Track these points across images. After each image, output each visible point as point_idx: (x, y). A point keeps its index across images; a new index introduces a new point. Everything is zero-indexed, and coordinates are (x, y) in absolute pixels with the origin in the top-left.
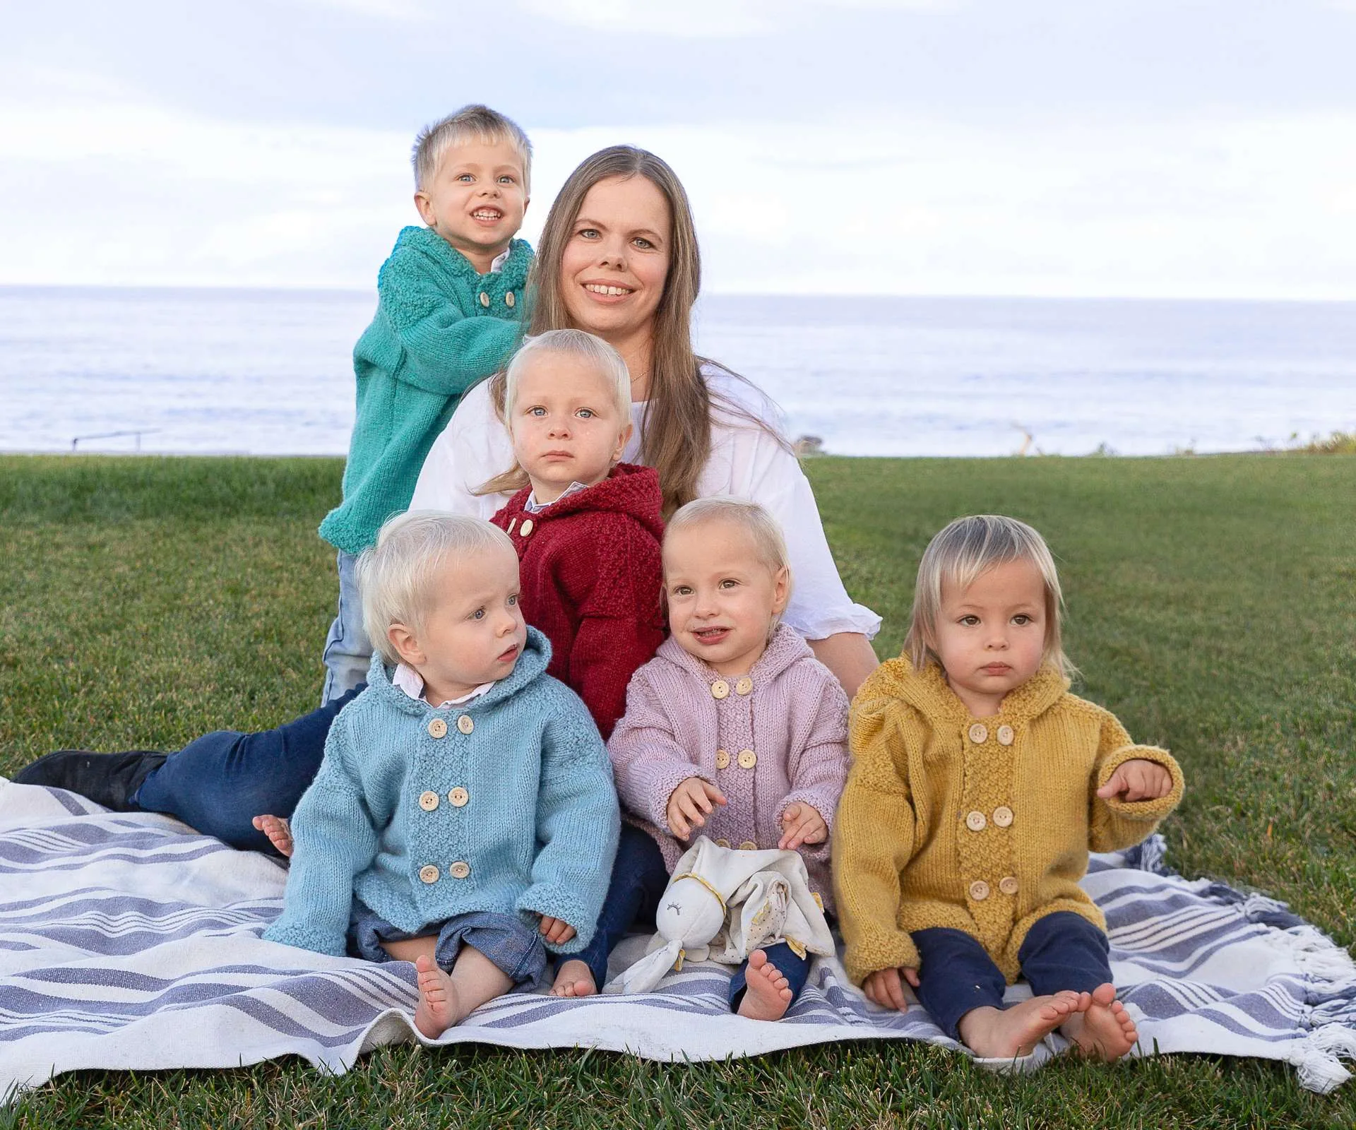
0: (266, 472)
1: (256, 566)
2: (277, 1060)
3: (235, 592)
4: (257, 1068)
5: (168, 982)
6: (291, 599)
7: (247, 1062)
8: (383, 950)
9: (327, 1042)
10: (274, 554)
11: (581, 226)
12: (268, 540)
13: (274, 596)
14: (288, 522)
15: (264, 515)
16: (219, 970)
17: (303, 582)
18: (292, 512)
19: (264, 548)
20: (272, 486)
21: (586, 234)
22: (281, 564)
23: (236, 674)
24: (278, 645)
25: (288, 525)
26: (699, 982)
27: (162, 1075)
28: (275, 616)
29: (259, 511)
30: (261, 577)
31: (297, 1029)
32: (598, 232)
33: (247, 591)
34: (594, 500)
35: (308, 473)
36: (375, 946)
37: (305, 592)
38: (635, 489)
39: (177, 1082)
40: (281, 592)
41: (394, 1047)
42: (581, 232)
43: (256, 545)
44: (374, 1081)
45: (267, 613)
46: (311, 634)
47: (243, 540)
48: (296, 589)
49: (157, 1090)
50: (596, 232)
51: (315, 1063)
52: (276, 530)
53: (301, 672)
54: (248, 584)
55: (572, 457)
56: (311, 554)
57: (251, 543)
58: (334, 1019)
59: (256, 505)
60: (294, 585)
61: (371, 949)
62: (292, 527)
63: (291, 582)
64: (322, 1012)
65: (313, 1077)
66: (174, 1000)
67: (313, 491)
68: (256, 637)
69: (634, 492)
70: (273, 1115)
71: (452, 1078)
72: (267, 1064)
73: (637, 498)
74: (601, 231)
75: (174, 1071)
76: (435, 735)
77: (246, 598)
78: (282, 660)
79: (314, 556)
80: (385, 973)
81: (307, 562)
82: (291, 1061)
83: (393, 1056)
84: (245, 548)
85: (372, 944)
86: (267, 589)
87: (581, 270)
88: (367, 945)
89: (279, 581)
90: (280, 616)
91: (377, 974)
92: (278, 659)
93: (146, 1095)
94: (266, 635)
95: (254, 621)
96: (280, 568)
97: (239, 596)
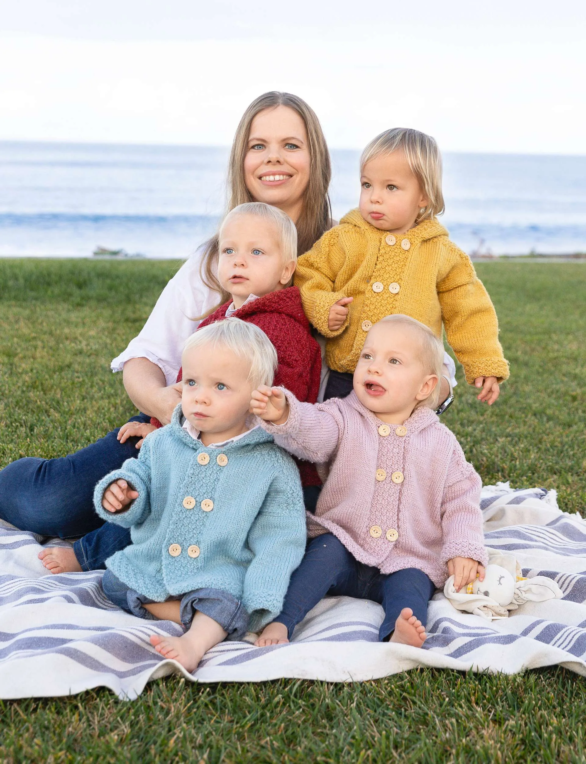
0: (17, 271)
1: (19, 337)
2: (93, 690)
3: (9, 355)
4: (80, 695)
5: (13, 636)
6: (45, 360)
7: (74, 692)
8: (145, 609)
9: (121, 675)
10: (29, 328)
11: (252, 143)
12: (24, 318)
13: (34, 358)
14: (35, 305)
15: (19, 300)
16: (47, 627)
17: (51, 348)
18: (36, 299)
19: (22, 324)
20: (21, 281)
21: (256, 148)
22: (35, 335)
23: (19, 414)
24: (42, 393)
25: (35, 308)
26: (355, 632)
27: (19, 701)
28: (37, 372)
29: (16, 298)
30: (23, 345)
31: (102, 667)
32: (263, 145)
33: (16, 355)
34: (262, 306)
35: (45, 272)
36: (139, 607)
37: (53, 356)
38: (289, 298)
39: (28, 706)
40: (38, 355)
41: (166, 679)
42: (253, 147)
43: (17, 322)
44: (155, 703)
45: (32, 370)
46: (63, 385)
47: (8, 318)
48: (47, 352)
49: (16, 712)
50: (262, 145)
51: (117, 691)
52: (27, 312)
53: (60, 412)
54: (16, 349)
55: (248, 279)
56: (53, 328)
57: (13, 320)
58: (124, 659)
59: (13, 294)
60: (45, 350)
61: (137, 609)
62: (38, 309)
63: (43, 348)
64: (117, 655)
65: (117, 702)
66: (20, 648)
67: (49, 284)
68: (28, 387)
69: (288, 300)
70: (94, 729)
71: (207, 701)
72: (87, 692)
73: (290, 303)
74: (265, 144)
75: (25, 699)
76: (201, 463)
77: (16, 360)
78: (47, 403)
79: (56, 330)
80: (155, 629)
81: (51, 334)
82: (101, 690)
83: (167, 686)
84: (10, 324)
85: (137, 606)
86: (29, 353)
87: (257, 169)
88: (134, 608)
89: (36, 348)
90: (40, 372)
91: (151, 629)
92: (43, 402)
93: (8, 714)
94: (33, 386)
95: (24, 376)
96: (34, 338)
97: (12, 358)
